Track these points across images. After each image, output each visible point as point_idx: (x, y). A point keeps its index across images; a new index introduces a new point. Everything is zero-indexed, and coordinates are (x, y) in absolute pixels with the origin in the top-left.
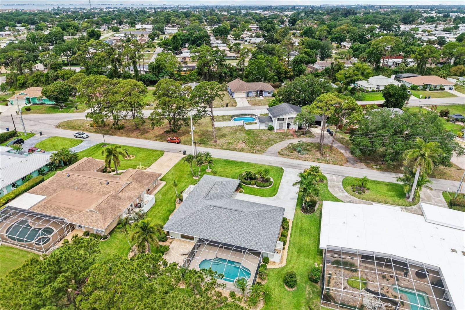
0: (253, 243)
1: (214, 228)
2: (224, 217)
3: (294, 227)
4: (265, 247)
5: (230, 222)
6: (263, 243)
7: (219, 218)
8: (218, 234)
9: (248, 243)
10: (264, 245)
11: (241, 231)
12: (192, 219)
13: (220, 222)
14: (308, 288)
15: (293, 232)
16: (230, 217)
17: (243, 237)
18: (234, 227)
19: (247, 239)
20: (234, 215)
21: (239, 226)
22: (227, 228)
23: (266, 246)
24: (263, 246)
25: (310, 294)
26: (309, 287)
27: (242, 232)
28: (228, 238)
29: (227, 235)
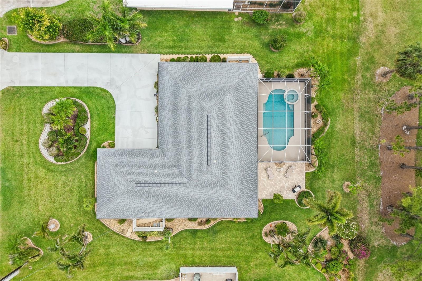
0: (250, 91)
1: (243, 148)
2: (224, 139)
3: (176, 50)
4: (253, 74)
5: (229, 129)
6: (248, 78)
7: (226, 146)
8: (249, 139)
9: (252, 97)
10: (250, 76)
11: (239, 110)
12: (236, 184)
13: (232, 142)
14: (273, 27)
15: (188, 51)
16: (222, 131)
17: (246, 104)
18: (236, 121)
19: (248, 99)
20: (218, 126)
21: (232, 114)
22: (239, 129)
23: (251, 74)
24: (252, 77)
25: (281, 24)
26: (272, 25)
27: (241, 108)
28: (252, 124)
29: (248, 126)
